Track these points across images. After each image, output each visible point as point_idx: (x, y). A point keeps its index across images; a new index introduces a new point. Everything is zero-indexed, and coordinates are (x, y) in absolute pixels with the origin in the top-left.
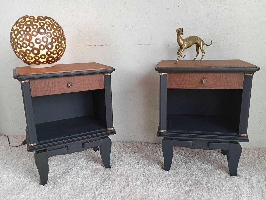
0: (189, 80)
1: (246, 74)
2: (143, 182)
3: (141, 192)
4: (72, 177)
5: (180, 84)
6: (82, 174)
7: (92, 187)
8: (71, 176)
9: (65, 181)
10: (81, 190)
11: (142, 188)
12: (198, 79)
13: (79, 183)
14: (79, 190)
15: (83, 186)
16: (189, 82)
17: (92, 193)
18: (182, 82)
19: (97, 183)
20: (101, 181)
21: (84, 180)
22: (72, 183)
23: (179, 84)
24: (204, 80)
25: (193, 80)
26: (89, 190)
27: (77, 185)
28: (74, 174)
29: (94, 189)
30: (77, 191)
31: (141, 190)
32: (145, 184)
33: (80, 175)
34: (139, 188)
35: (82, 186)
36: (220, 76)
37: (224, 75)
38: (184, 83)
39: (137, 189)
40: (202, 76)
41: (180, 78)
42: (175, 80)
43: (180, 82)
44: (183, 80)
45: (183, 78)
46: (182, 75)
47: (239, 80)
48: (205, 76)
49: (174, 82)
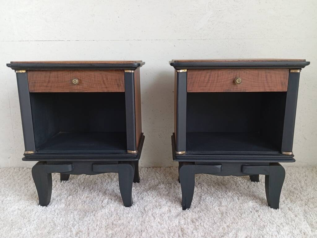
0: (217, 80)
1: (292, 71)
2: (137, 212)
3: (135, 225)
4: (39, 214)
5: (205, 86)
6: (52, 209)
7: (68, 224)
8: (37, 213)
9: (27, 220)
10: (51, 229)
11: (137, 220)
12: (230, 78)
13: (48, 221)
14: (48, 229)
15: (55, 224)
16: (217, 82)
17: (67, 232)
19: (75, 219)
20: (80, 216)
21: (56, 217)
22: (38, 222)
23: (203, 86)
24: (238, 80)
25: (223, 80)
26: (63, 229)
27: (45, 223)
28: (41, 210)
29: (71, 226)
30: (46, 231)
31: (135, 223)
32: (140, 215)
33: (49, 211)
34: (133, 220)
35: (52, 224)
36: (258, 74)
37: (262, 73)
38: (210, 84)
39: (130, 222)
40: (235, 75)
41: (205, 77)
42: (198, 80)
43: (205, 84)
44: (209, 80)
45: (209, 78)
46: (208, 73)
47: (282, 79)
48: (238, 74)
49: (197, 83)
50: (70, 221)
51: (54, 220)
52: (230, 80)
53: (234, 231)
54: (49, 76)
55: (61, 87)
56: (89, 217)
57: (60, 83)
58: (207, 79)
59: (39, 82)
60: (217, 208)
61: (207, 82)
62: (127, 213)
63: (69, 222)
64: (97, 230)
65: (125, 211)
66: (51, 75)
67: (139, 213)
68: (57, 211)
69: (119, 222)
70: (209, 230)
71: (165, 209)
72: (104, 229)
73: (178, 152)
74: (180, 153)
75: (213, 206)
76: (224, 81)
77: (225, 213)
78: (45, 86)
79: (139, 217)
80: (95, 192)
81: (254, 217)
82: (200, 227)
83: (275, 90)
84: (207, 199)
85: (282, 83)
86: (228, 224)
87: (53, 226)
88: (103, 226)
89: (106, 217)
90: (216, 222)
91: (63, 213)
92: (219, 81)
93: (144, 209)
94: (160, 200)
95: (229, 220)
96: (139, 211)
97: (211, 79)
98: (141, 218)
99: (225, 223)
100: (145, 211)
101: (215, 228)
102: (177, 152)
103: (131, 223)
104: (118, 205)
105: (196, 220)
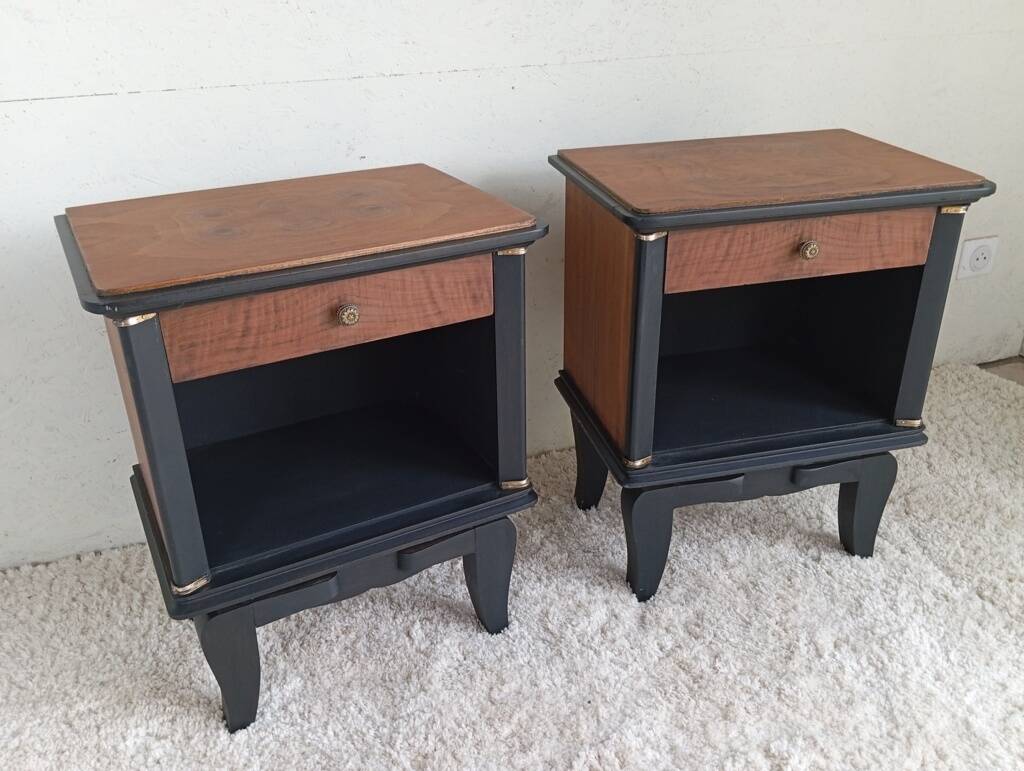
0: (751, 251)
5: (716, 272)
12: (783, 244)
16: (749, 257)
18: (723, 261)
23: (710, 273)
25: (766, 250)
31: (552, 681)
32: (550, 652)
38: (730, 263)
40: (799, 231)
41: (717, 246)
42: (699, 255)
43: (717, 264)
44: (727, 254)
45: (729, 246)
46: (725, 232)
47: (918, 233)
48: (807, 228)
49: (693, 264)
50: (364, 730)
51: (307, 741)
52: (786, 247)
53: (803, 637)
54: (247, 312)
55: (292, 341)
56: (412, 701)
57: (287, 327)
58: (722, 251)
59: (208, 339)
60: (723, 575)
61: (721, 259)
62: (507, 656)
63: (364, 735)
64: (470, 736)
65: (497, 648)
66: (254, 306)
67: (540, 643)
68: (293, 707)
69: (506, 689)
70: (747, 647)
71: (600, 614)
72: (483, 726)
73: (634, 461)
74: (638, 463)
75: (713, 572)
76: (768, 253)
77: (751, 586)
78: (231, 350)
79: (549, 661)
80: (361, 607)
81: (823, 582)
82: (720, 645)
83: (897, 263)
84: (682, 551)
85: (916, 243)
86: (778, 618)
87: (324, 763)
88: (474, 719)
89: (460, 686)
90: (748, 620)
91: (318, 709)
92: (754, 253)
93: (547, 629)
94: (570, 588)
95: (772, 605)
96: (533, 638)
97: (734, 249)
98: (558, 660)
99: (770, 617)
100: (552, 633)
101: (756, 639)
102: (631, 463)
103: (544, 685)
104: (465, 635)
105: (697, 625)
